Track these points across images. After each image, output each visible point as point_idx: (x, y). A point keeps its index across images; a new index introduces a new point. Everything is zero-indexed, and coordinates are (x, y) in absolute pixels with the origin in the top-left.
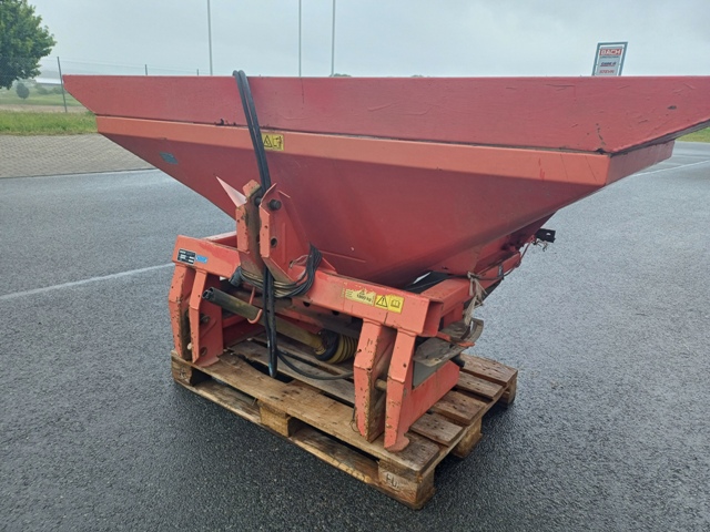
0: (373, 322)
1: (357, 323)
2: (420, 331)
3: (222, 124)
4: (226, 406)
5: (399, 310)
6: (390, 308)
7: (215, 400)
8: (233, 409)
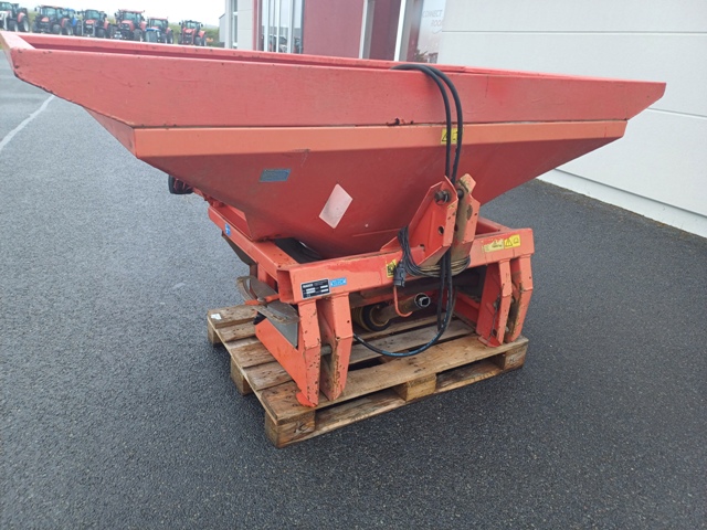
0: (505, 260)
1: (495, 266)
2: (532, 251)
3: (397, 123)
4: (362, 417)
5: (519, 244)
6: (514, 245)
7: (348, 422)
8: (372, 414)
